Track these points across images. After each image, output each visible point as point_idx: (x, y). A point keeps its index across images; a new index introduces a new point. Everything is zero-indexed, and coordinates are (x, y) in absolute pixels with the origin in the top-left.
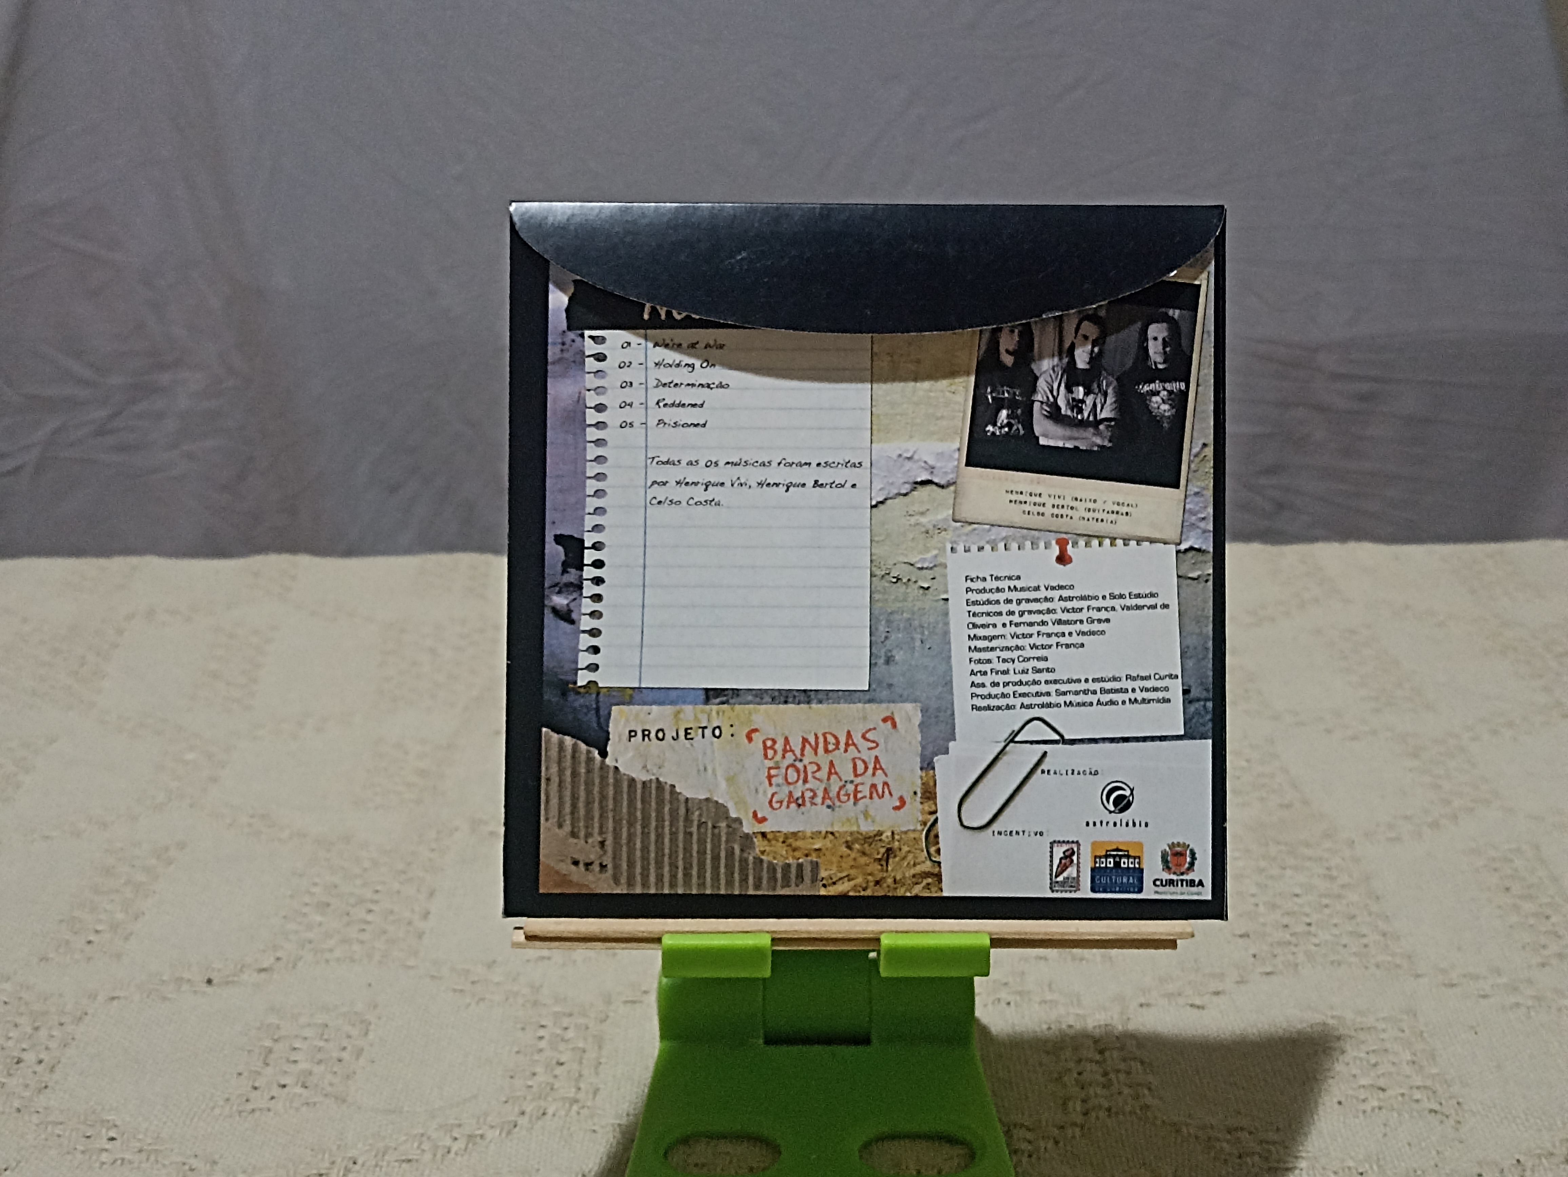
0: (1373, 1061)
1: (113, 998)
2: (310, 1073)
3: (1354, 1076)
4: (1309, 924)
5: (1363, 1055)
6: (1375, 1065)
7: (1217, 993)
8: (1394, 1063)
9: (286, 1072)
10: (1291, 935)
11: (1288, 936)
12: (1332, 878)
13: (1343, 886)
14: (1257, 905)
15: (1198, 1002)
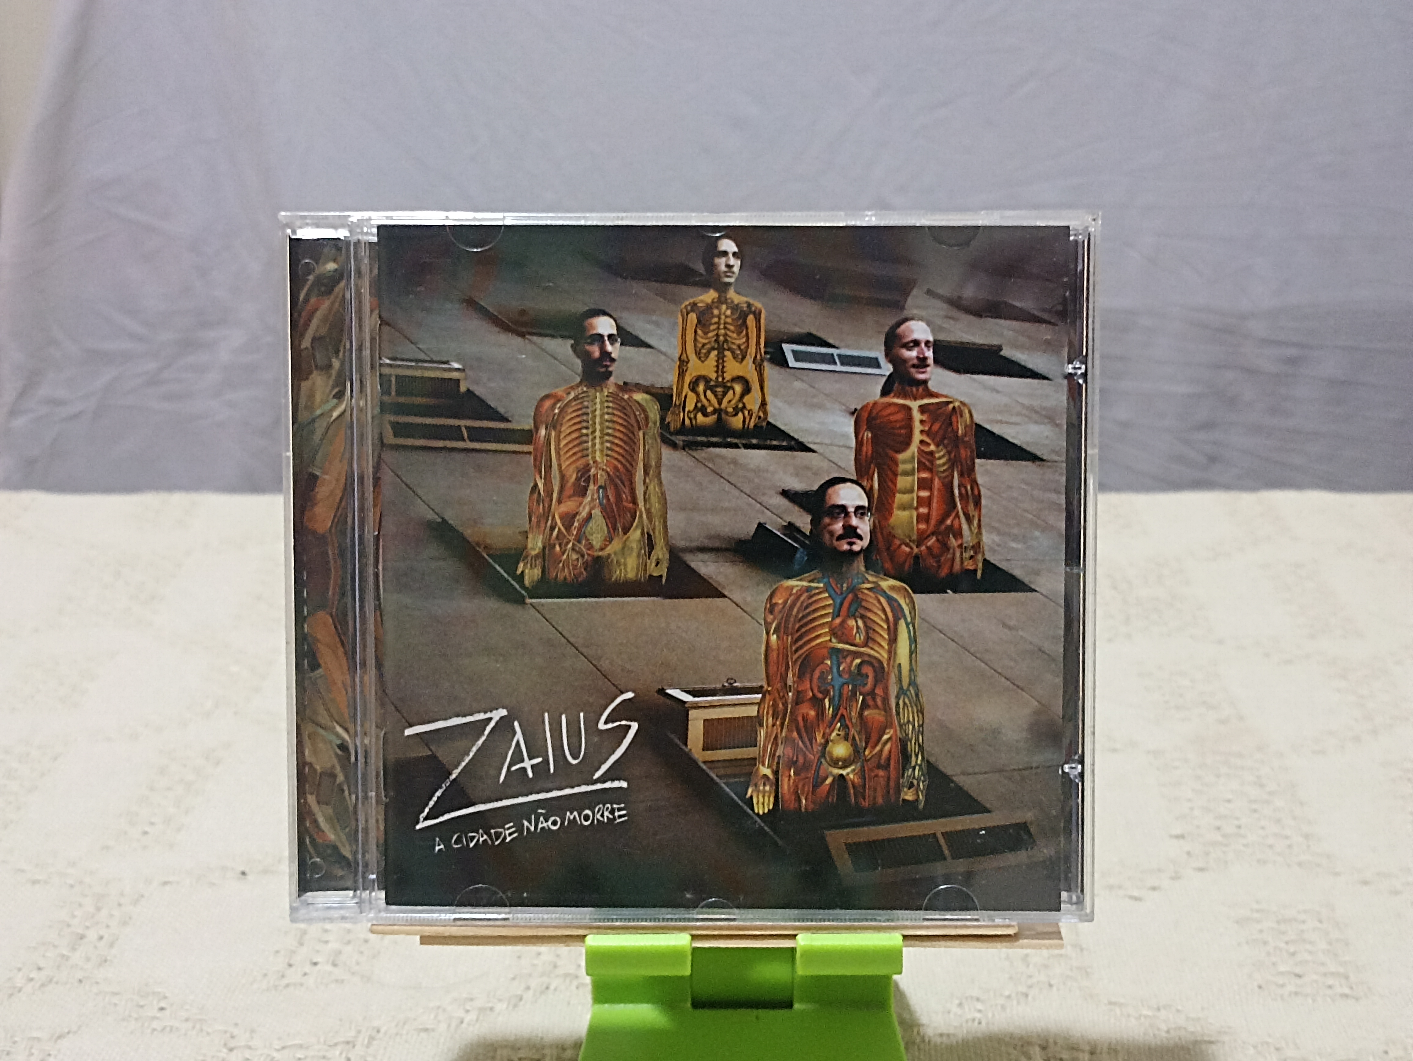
0: (1292, 950)
1: (165, 883)
2: (340, 952)
3: (1274, 964)
4: (1239, 827)
5: (1282, 945)
6: (1293, 954)
7: (1154, 889)
8: (1310, 952)
9: (318, 951)
10: (1224, 836)
11: (1220, 839)
12: (1262, 786)
13: (1271, 793)
14: (1192, 809)
15: (1136, 894)
